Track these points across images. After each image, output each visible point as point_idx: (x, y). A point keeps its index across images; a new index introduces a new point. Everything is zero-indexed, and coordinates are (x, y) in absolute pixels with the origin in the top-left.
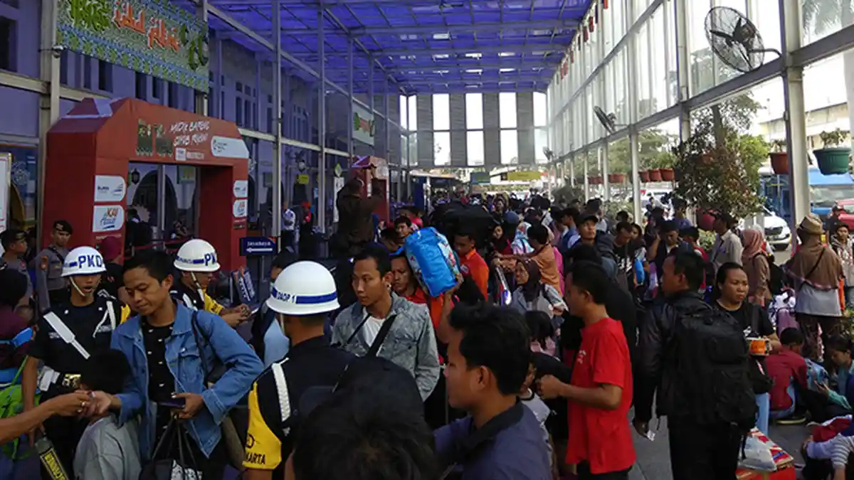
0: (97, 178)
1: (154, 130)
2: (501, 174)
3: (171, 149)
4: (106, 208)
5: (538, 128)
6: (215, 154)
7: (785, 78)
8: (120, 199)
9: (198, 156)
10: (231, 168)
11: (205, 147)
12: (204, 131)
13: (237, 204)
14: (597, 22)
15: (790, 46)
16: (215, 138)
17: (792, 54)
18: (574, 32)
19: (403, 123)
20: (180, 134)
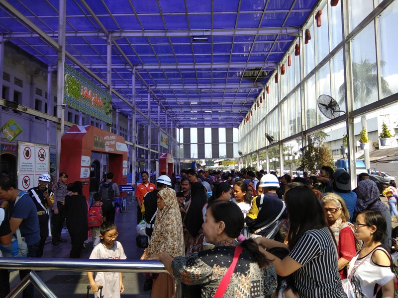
0: (82, 156)
1: (99, 138)
2: (219, 162)
3: (104, 147)
4: (85, 168)
5: (235, 143)
6: (118, 149)
7: (347, 122)
8: (89, 165)
9: (111, 150)
10: (122, 155)
11: (114, 146)
12: (114, 140)
13: (124, 170)
14: (264, 98)
15: (349, 110)
16: (117, 143)
17: (350, 113)
18: (253, 103)
19: (178, 140)
20: (107, 140)
